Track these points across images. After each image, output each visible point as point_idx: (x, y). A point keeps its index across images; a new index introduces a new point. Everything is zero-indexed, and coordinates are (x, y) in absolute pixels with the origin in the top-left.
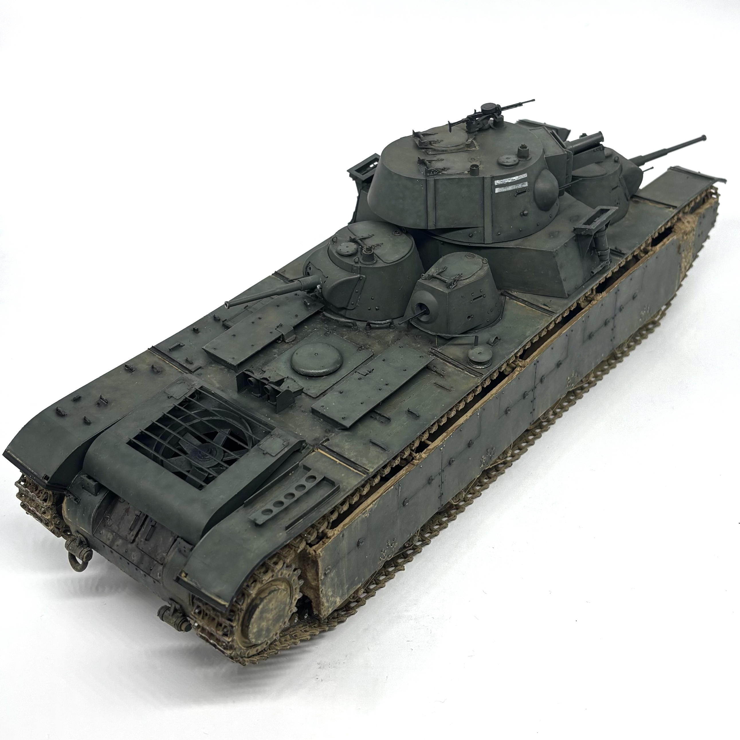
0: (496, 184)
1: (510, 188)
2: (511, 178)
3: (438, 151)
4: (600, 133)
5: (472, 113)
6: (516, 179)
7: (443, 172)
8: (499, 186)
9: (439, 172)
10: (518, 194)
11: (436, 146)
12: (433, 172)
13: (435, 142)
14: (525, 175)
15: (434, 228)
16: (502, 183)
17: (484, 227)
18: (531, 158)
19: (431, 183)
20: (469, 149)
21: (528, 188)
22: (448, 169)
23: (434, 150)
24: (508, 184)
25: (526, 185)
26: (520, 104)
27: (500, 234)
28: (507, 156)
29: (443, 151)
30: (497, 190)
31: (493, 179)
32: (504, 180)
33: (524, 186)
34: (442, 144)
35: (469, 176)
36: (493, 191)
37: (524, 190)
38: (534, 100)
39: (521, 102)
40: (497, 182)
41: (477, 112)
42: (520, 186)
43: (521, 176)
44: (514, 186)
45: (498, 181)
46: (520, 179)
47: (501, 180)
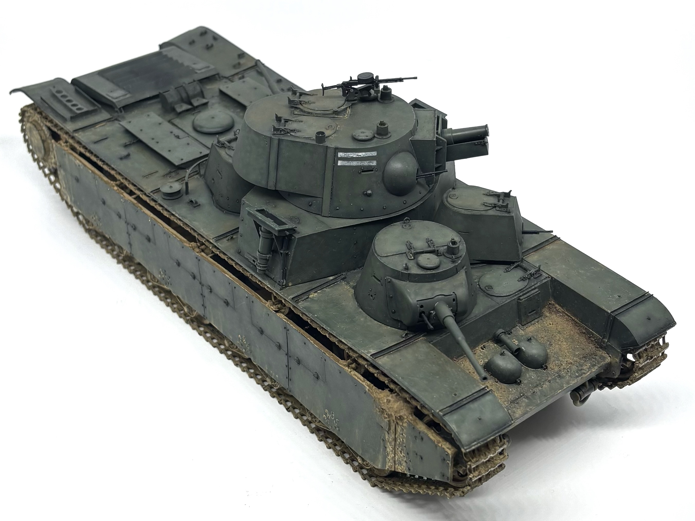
0: (339, 156)
1: (354, 163)
2: (357, 154)
3: (305, 112)
4: (486, 126)
5: (348, 79)
6: (362, 155)
7: (292, 133)
8: (342, 159)
9: (288, 132)
10: (363, 172)
11: (305, 107)
12: (281, 131)
13: (306, 103)
14: (374, 154)
15: (274, 189)
16: (345, 156)
17: (323, 198)
18: (391, 136)
19: (276, 142)
20: (336, 116)
21: (376, 167)
22: (299, 131)
23: (302, 110)
24: (352, 159)
25: (374, 163)
26: (401, 80)
27: (338, 209)
28: (363, 130)
29: (309, 113)
30: (340, 163)
31: (337, 151)
32: (348, 153)
33: (371, 164)
34: (312, 106)
35: (314, 143)
36: (335, 163)
37: (371, 169)
38: (416, 78)
39: (402, 77)
40: (340, 154)
41: (353, 79)
42: (366, 163)
43: (369, 153)
44: (360, 162)
45: (342, 153)
46: (367, 156)
47: (345, 154)
